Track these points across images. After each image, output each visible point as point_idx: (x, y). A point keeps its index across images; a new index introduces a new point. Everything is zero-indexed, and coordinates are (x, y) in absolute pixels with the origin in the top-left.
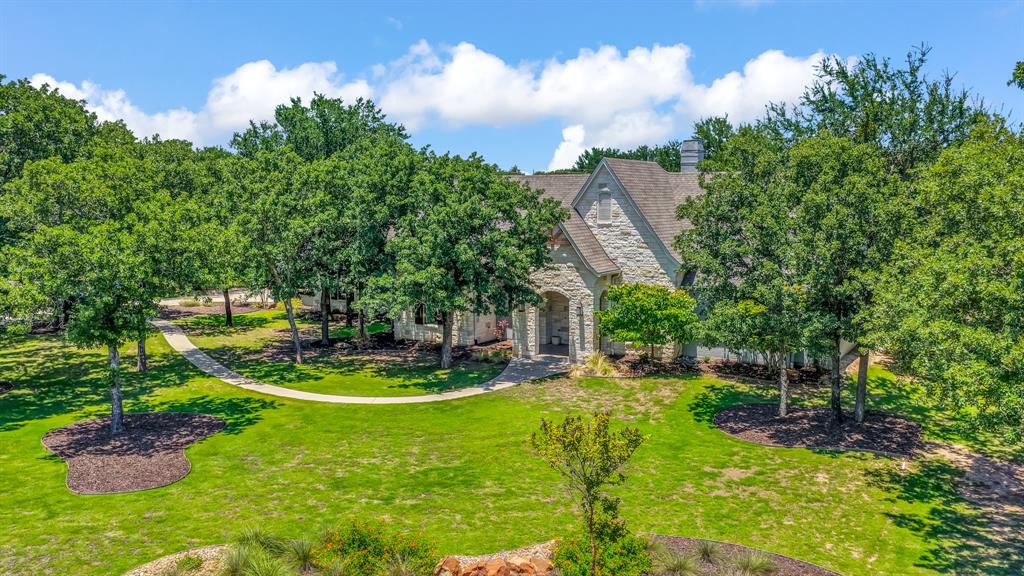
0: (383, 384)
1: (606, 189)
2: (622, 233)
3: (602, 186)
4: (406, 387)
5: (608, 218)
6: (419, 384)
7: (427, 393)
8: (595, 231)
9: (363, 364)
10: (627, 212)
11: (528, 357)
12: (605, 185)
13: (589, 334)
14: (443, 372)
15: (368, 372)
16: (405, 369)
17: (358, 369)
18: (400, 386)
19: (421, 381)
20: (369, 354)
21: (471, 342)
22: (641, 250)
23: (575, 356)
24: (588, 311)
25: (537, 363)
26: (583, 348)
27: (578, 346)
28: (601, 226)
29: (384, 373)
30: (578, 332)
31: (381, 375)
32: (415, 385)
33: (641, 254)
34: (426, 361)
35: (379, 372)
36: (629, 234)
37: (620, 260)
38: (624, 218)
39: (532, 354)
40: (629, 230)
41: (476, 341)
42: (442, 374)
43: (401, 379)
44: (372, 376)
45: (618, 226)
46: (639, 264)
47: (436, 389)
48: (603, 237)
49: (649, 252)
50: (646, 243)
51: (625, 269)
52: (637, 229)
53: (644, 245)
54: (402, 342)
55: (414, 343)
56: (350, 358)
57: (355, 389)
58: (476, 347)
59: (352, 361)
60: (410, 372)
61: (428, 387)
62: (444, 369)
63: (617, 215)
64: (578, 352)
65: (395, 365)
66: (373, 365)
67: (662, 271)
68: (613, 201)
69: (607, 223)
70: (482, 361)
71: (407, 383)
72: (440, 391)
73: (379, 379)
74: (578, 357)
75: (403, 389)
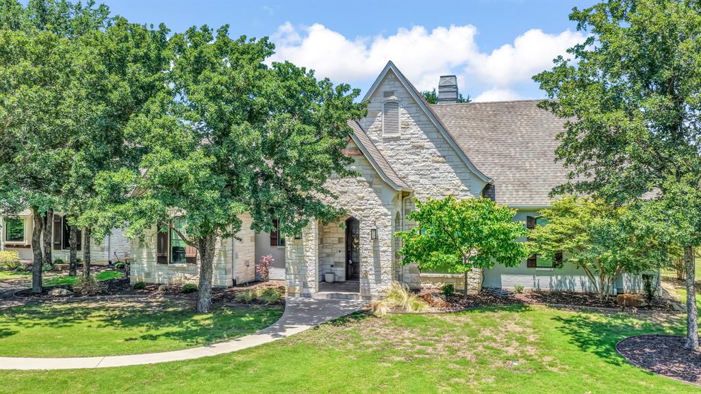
0: (116, 337)
1: (393, 98)
2: (414, 147)
3: (387, 94)
4: (154, 338)
5: (395, 130)
6: (173, 334)
7: (189, 346)
8: (380, 146)
9: (86, 313)
10: (418, 123)
11: (308, 296)
12: (392, 93)
13: (386, 261)
14: (205, 316)
15: (95, 320)
16: (149, 316)
17: (79, 318)
18: (144, 338)
19: (175, 329)
20: (97, 301)
21: (228, 283)
22: (437, 165)
23: (369, 290)
24: (385, 235)
25: (320, 302)
26: (378, 281)
27: (371, 278)
28: (387, 140)
29: (119, 322)
30: (371, 260)
31: (112, 325)
32: (167, 335)
33: (437, 169)
34: (176, 306)
35: (110, 321)
36: (422, 147)
37: (412, 178)
38: (415, 129)
39: (312, 291)
40: (422, 143)
41: (234, 281)
42: (205, 319)
43: (144, 329)
44: (99, 326)
45: (408, 139)
46: (435, 181)
47: (200, 339)
48: (390, 153)
49: (447, 167)
50: (444, 157)
51: (418, 188)
52: (432, 140)
53: (441, 159)
54: (140, 286)
55: (156, 286)
56: (68, 306)
57: (70, 346)
58: (235, 288)
59: (72, 310)
60: (158, 319)
61: (187, 337)
62: (203, 313)
63: (406, 127)
64: (372, 286)
65: (134, 311)
66: (102, 313)
67: (463, 187)
68: (401, 110)
69: (395, 135)
70: (250, 303)
71: (153, 332)
72: (208, 342)
73: (110, 329)
74: (373, 292)
75: (149, 342)
